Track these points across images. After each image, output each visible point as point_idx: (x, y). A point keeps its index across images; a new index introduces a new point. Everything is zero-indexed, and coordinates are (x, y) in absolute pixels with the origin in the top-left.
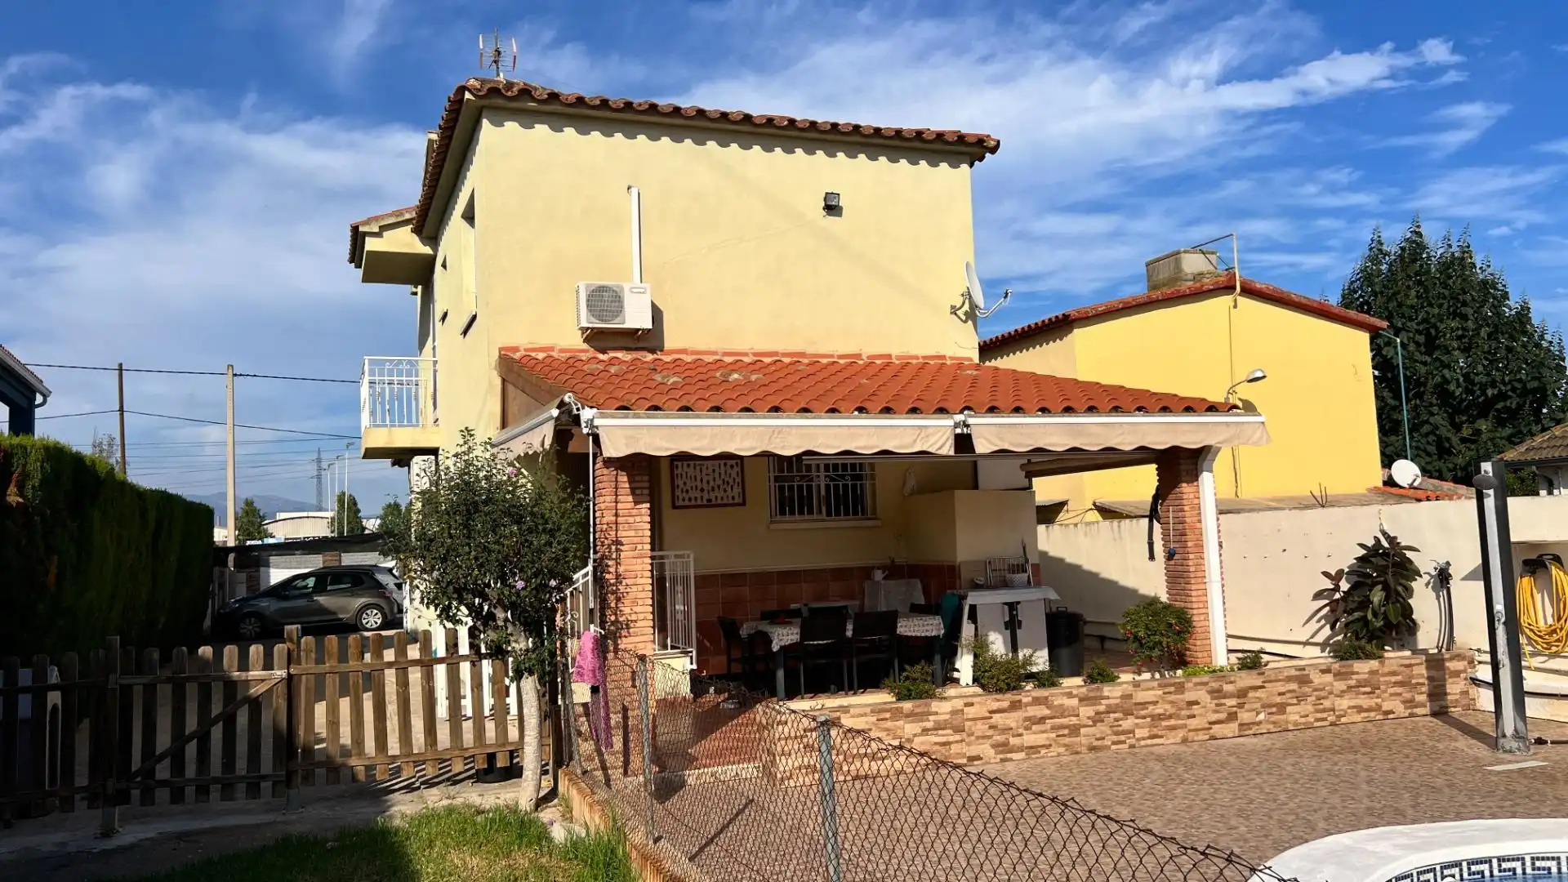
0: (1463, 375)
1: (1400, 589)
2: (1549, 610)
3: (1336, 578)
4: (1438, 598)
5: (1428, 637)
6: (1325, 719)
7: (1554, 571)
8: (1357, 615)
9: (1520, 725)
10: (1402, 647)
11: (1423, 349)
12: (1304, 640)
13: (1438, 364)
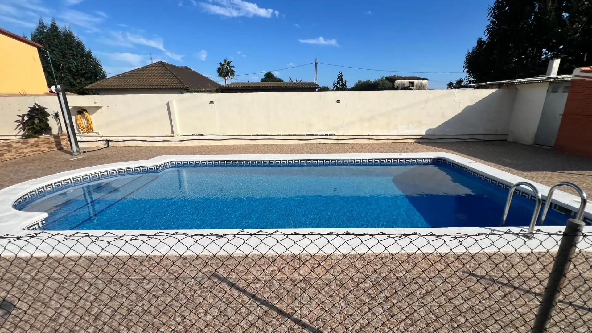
0: (75, 66)
1: (44, 119)
2: (86, 123)
3: (23, 116)
4: (56, 121)
5: (55, 131)
6: (20, 156)
7: (85, 113)
8: (31, 126)
9: (78, 149)
10: (48, 134)
11: (62, 57)
12: (15, 135)
13: (67, 62)
